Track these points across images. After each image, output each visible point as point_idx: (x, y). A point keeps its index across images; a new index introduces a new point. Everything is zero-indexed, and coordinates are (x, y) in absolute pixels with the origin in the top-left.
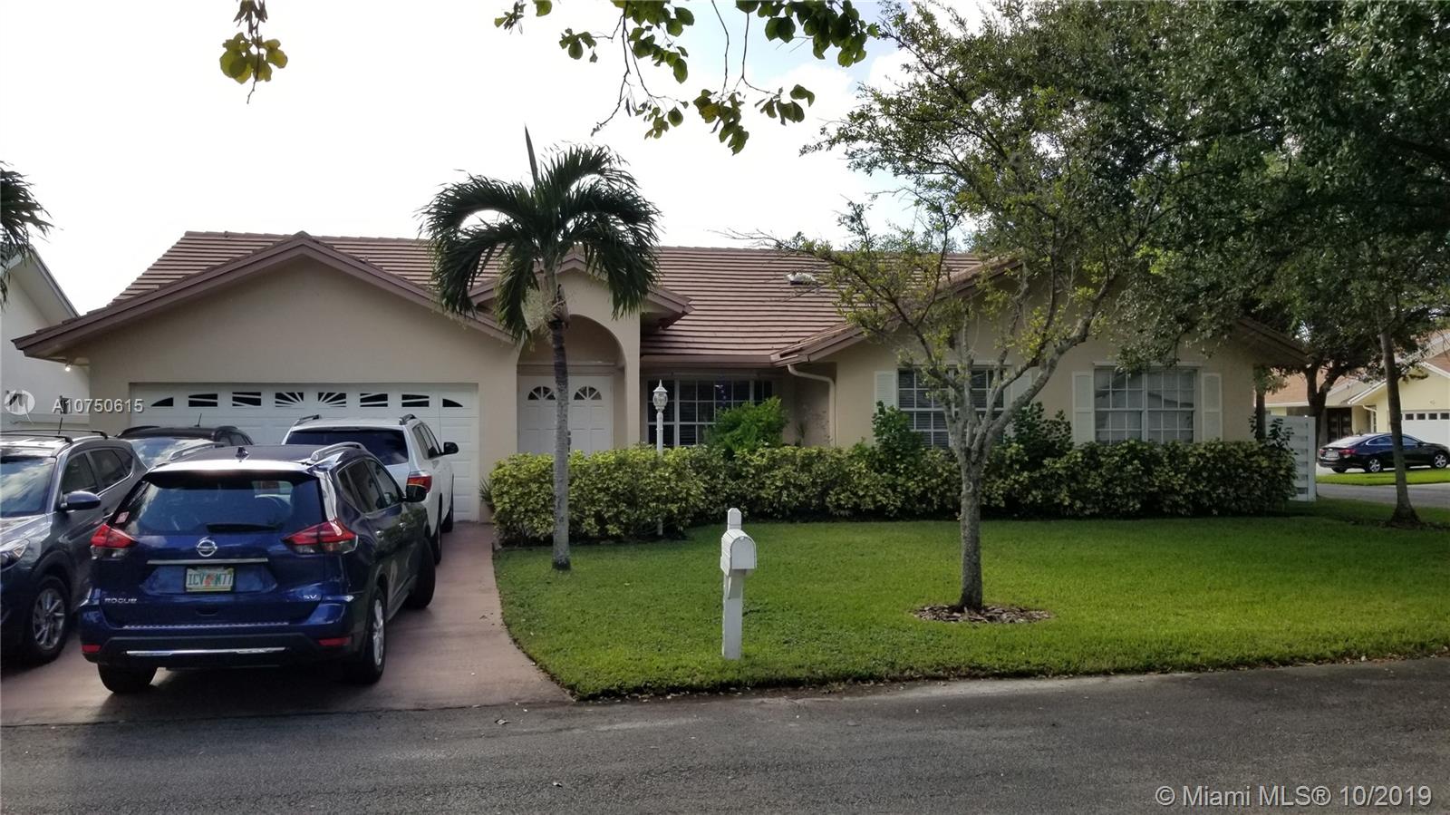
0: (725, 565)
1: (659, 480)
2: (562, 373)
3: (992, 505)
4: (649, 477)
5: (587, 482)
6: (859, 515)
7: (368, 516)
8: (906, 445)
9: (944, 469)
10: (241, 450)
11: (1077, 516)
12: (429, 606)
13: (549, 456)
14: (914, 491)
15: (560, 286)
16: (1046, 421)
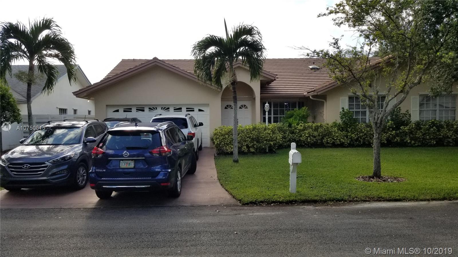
0: (290, 161)
1: (267, 134)
2: (235, 100)
3: (382, 142)
4: (263, 133)
5: (244, 135)
6: (334, 145)
7: (175, 144)
8: (351, 122)
9: (365, 130)
10: (136, 124)
11: (412, 146)
12: (195, 173)
13: (231, 127)
14: (354, 138)
15: (234, 71)
16: (401, 114)
